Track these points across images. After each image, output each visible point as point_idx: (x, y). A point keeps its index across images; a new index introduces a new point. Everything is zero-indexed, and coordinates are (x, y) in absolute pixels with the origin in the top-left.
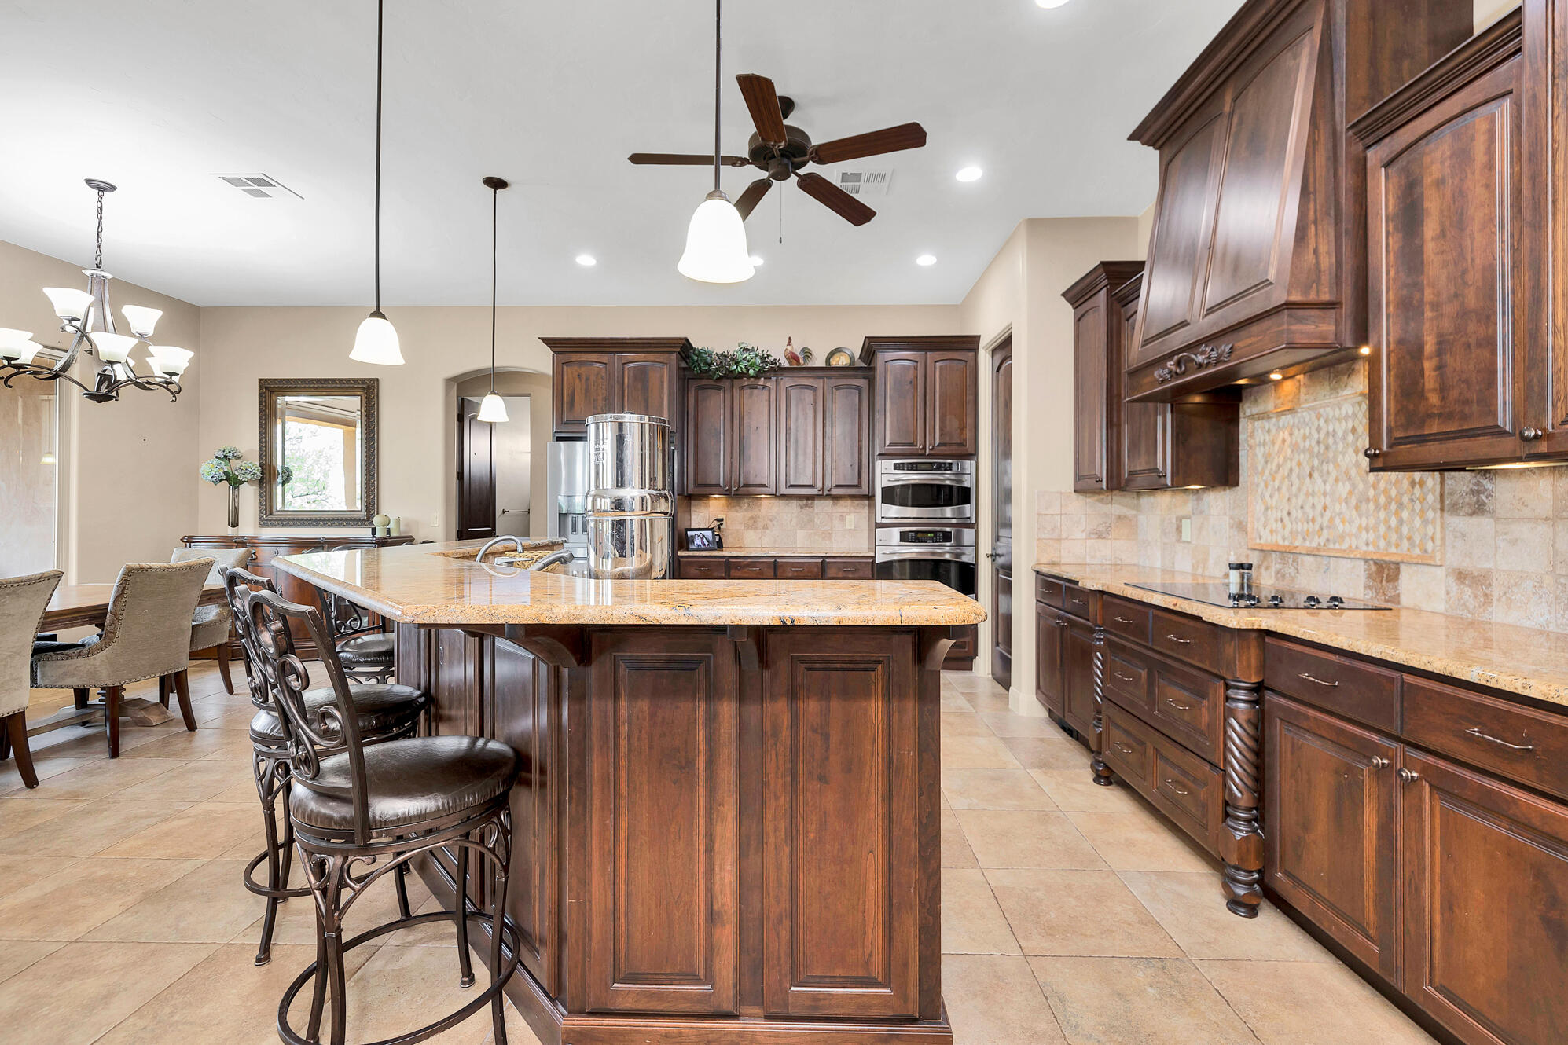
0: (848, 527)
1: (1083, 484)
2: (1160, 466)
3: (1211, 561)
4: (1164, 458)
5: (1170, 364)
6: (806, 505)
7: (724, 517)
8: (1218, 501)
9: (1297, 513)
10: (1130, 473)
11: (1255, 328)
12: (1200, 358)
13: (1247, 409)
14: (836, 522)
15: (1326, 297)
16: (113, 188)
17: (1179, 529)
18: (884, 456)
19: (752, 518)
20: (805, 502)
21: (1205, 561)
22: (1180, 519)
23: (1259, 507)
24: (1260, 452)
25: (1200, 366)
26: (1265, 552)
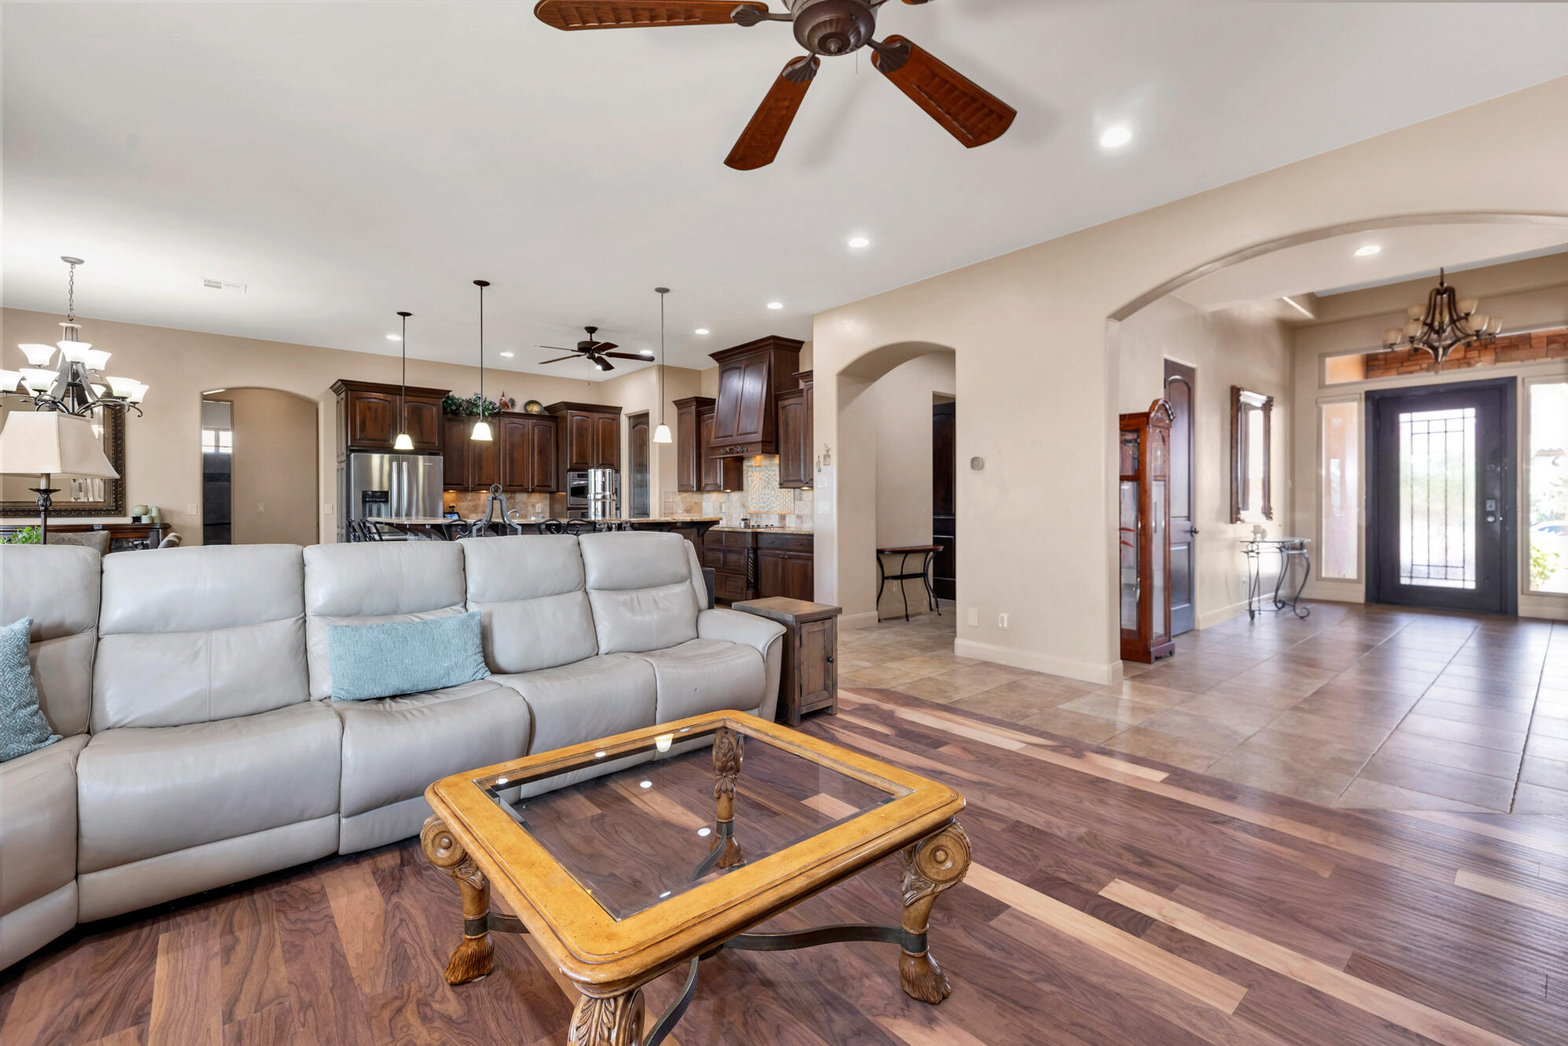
0: (537, 511)
1: (682, 489)
2: (718, 483)
3: (733, 520)
4: (720, 480)
5: (728, 449)
6: (511, 498)
7: (454, 505)
8: (735, 496)
9: (761, 501)
10: (705, 485)
11: (754, 445)
12: (738, 450)
13: (746, 464)
14: (530, 508)
15: (769, 440)
16: (81, 262)
17: (721, 507)
18: (571, 470)
19: (474, 506)
20: (510, 495)
21: (731, 520)
22: (721, 504)
23: (750, 499)
24: (750, 479)
25: (737, 452)
26: (751, 514)
